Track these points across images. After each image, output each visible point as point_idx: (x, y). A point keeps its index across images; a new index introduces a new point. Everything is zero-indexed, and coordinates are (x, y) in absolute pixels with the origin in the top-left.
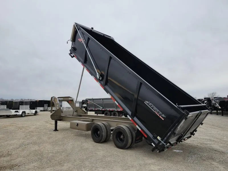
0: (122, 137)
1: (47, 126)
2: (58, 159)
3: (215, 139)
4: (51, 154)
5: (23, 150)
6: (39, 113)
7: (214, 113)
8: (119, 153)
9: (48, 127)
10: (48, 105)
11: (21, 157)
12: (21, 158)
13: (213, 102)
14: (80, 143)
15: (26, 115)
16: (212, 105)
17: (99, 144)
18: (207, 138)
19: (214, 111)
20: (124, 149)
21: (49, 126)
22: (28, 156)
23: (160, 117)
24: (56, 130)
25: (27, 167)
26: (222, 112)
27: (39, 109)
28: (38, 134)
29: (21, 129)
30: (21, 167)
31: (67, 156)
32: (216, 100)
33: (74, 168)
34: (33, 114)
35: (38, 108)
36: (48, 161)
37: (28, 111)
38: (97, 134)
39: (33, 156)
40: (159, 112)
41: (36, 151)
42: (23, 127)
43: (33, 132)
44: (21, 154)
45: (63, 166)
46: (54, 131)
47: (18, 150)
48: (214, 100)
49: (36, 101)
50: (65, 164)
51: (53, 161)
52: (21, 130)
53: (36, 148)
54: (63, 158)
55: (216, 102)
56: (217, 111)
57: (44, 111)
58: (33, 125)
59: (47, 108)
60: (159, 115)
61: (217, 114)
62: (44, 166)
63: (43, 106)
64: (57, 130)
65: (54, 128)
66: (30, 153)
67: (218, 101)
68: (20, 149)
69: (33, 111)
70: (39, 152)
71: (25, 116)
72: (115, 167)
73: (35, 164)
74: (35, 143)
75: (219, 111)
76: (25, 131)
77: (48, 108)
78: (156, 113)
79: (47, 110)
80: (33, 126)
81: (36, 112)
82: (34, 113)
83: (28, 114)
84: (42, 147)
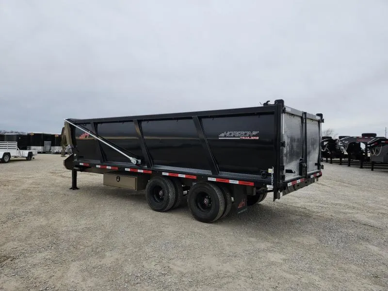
0: (206, 201)
1: (55, 179)
2: (90, 244)
3: (355, 205)
4: (74, 234)
5: (16, 226)
6: (37, 156)
7: (336, 162)
8: (202, 230)
9: (57, 181)
10: (52, 143)
11: (14, 240)
12: (15, 243)
13: (339, 144)
14: (126, 212)
15: (11, 159)
16: (338, 148)
17: (161, 213)
18: (342, 202)
19: (335, 159)
20: (211, 223)
21: (59, 180)
22: (28, 237)
23: (252, 138)
24: (74, 187)
25: (30, 260)
26: (349, 160)
27: (35, 149)
28: (40, 194)
29: (5, 185)
30: (17, 261)
31: (107, 237)
32: (344, 141)
33: (126, 260)
34: (25, 158)
35: (33, 147)
36: (71, 248)
37: (14, 152)
38: (158, 196)
39: (39, 238)
40: (246, 134)
41: (42, 227)
42: (8, 181)
43: (29, 191)
44: (13, 235)
45: (103, 257)
46: (71, 189)
47: (5, 226)
48: (341, 141)
49: (29, 135)
50: (108, 254)
51: (81, 247)
52: (5, 188)
53: (42, 221)
54: (101, 241)
55: (343, 143)
56: (341, 159)
57: (44, 153)
58: (28, 178)
59: (49, 149)
60: (248, 138)
61: (341, 163)
62: (65, 258)
63: (43, 145)
64: (77, 188)
65: (71, 185)
66: (32, 232)
67: (346, 142)
68: (9, 224)
69: (26, 153)
70: (50, 230)
71: (10, 161)
72: (203, 257)
73: (46, 254)
74: (38, 213)
75: (343, 159)
76: (13, 189)
77: (52, 148)
78: (244, 138)
79: (49, 152)
80: (27, 180)
81: (30, 154)
82: (27, 156)
83: (16, 157)
84: (53, 220)
